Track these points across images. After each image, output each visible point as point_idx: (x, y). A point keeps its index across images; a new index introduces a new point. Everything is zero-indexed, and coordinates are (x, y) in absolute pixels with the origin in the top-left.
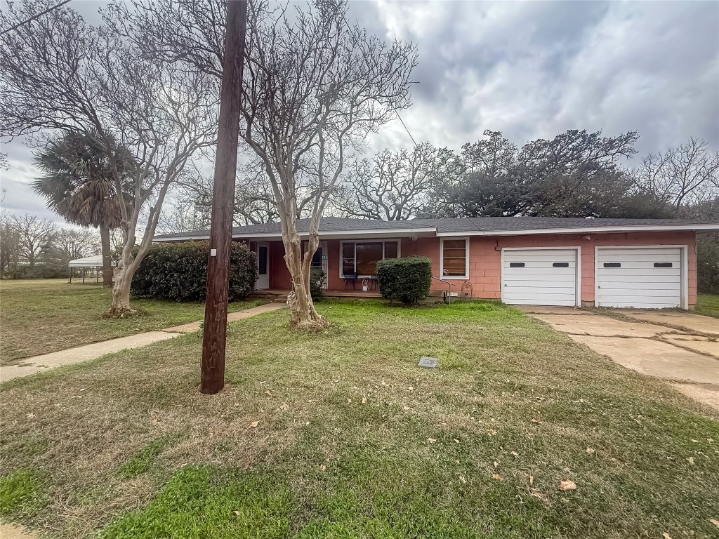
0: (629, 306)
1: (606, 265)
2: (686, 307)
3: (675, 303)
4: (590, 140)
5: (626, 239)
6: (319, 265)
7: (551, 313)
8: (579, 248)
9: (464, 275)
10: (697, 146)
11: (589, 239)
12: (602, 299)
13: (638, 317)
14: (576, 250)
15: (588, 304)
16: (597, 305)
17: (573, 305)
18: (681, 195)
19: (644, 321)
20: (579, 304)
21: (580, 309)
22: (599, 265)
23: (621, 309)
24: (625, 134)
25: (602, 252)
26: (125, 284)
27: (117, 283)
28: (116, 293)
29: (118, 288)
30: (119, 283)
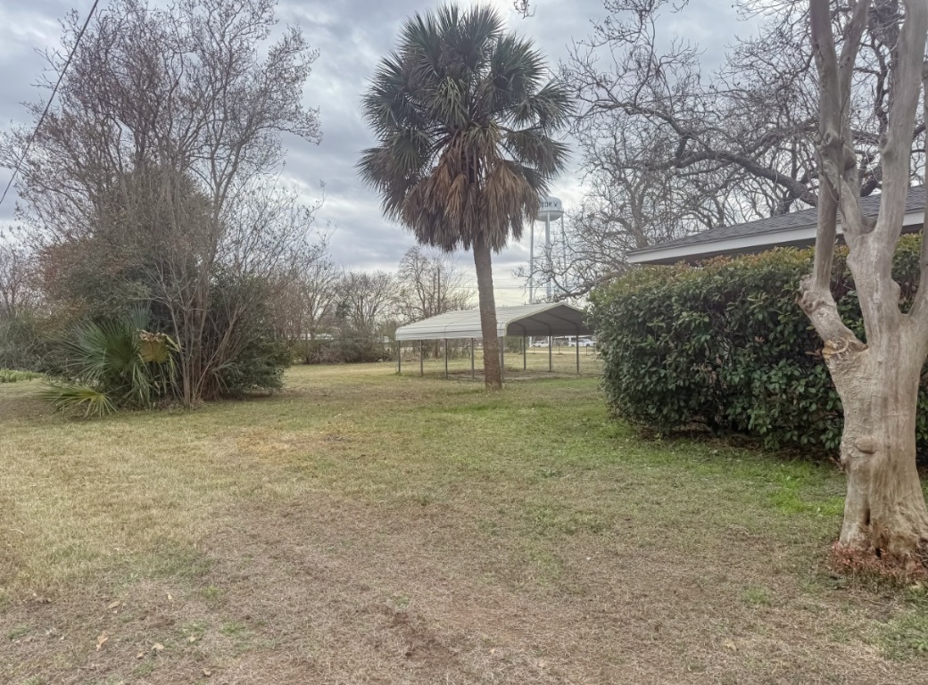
26: (904, 417)
27: (865, 413)
28: (875, 461)
29: (878, 437)
30: (875, 414)
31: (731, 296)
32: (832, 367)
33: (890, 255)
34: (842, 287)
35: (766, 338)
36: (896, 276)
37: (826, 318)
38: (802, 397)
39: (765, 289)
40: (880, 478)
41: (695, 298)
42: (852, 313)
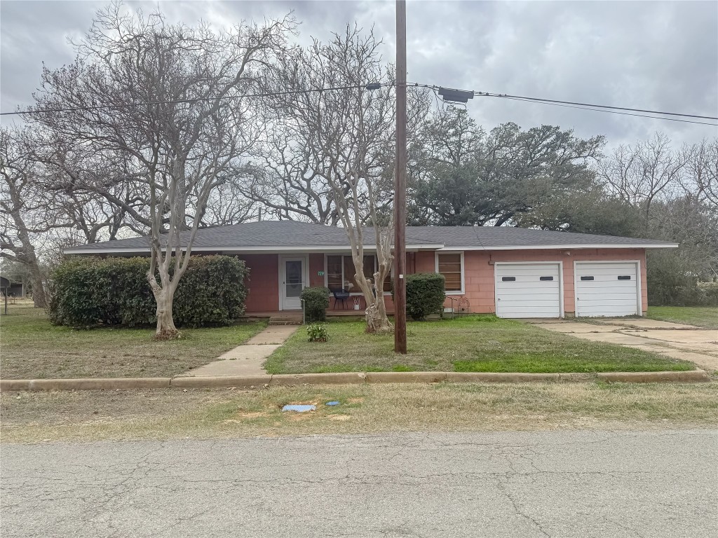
0: (601, 315)
1: (583, 279)
2: (641, 314)
3: (632, 311)
4: (563, 138)
5: (597, 254)
6: (297, 281)
7: (543, 323)
8: (561, 263)
9: (460, 289)
10: (662, 143)
11: (569, 254)
12: (581, 311)
13: (606, 322)
14: (559, 264)
15: (570, 315)
16: (577, 316)
17: (558, 316)
18: (650, 196)
19: (609, 324)
20: (563, 316)
21: (564, 319)
22: (577, 279)
23: (596, 318)
24: (595, 137)
25: (579, 266)
26: (170, 305)
27: (162, 304)
28: (163, 314)
29: (164, 309)
30: (164, 304)
31: (119, 273)
32: (155, 294)
33: (168, 268)
34: (156, 273)
35: (131, 288)
36: (169, 273)
37: (153, 282)
38: (144, 307)
39: (131, 271)
40: (165, 318)
41: (106, 273)
42: (159, 280)
